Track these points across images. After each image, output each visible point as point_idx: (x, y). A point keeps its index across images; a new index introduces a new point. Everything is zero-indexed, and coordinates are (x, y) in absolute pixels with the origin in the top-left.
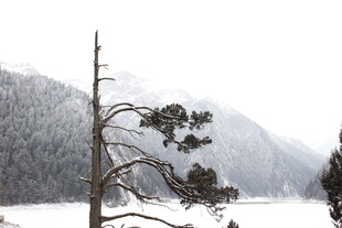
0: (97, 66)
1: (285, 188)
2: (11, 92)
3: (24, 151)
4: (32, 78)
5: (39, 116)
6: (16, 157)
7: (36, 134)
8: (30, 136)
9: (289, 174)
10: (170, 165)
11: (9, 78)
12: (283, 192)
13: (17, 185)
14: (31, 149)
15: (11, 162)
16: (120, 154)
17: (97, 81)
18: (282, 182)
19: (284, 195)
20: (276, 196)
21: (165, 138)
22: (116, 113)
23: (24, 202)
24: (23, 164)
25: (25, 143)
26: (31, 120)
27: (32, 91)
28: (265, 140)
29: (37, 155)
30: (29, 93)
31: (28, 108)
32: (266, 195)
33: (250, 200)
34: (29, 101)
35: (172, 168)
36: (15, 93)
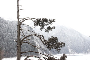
0: (18, 6)
1: (88, 50)
2: (7, 26)
3: (11, 42)
4: (12, 22)
5: (15, 32)
6: (9, 44)
7: (14, 37)
8: (12, 38)
9: (89, 46)
10: (42, 36)
11: (6, 22)
12: (87, 52)
13: (9, 52)
14: (13, 42)
15: (7, 46)
16: (38, 42)
17: (18, 10)
18: (87, 49)
19: (88, 53)
20: (85, 53)
21: (41, 28)
22: (25, 20)
23: (11, 57)
24: (11, 46)
25: (11, 40)
26: (12, 34)
27: (13, 25)
28: (81, 36)
29: (15, 43)
30: (12, 26)
31: (12, 30)
32: (82, 53)
33: (77, 54)
34: (12, 28)
35: (43, 37)
36: (8, 26)
